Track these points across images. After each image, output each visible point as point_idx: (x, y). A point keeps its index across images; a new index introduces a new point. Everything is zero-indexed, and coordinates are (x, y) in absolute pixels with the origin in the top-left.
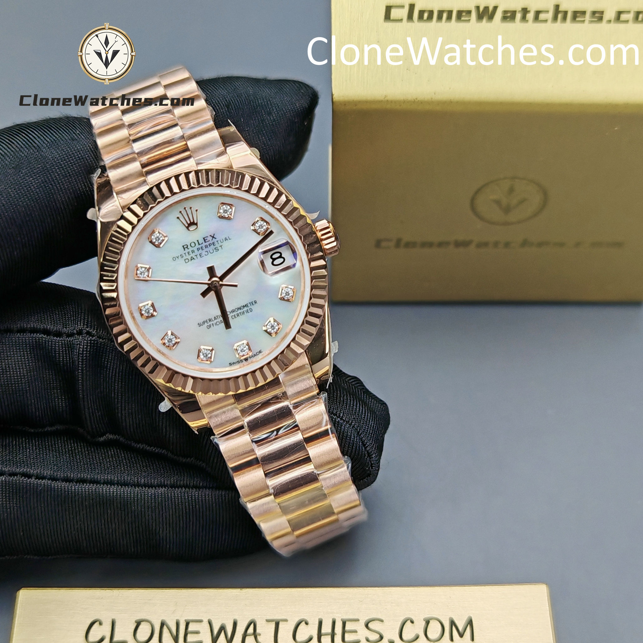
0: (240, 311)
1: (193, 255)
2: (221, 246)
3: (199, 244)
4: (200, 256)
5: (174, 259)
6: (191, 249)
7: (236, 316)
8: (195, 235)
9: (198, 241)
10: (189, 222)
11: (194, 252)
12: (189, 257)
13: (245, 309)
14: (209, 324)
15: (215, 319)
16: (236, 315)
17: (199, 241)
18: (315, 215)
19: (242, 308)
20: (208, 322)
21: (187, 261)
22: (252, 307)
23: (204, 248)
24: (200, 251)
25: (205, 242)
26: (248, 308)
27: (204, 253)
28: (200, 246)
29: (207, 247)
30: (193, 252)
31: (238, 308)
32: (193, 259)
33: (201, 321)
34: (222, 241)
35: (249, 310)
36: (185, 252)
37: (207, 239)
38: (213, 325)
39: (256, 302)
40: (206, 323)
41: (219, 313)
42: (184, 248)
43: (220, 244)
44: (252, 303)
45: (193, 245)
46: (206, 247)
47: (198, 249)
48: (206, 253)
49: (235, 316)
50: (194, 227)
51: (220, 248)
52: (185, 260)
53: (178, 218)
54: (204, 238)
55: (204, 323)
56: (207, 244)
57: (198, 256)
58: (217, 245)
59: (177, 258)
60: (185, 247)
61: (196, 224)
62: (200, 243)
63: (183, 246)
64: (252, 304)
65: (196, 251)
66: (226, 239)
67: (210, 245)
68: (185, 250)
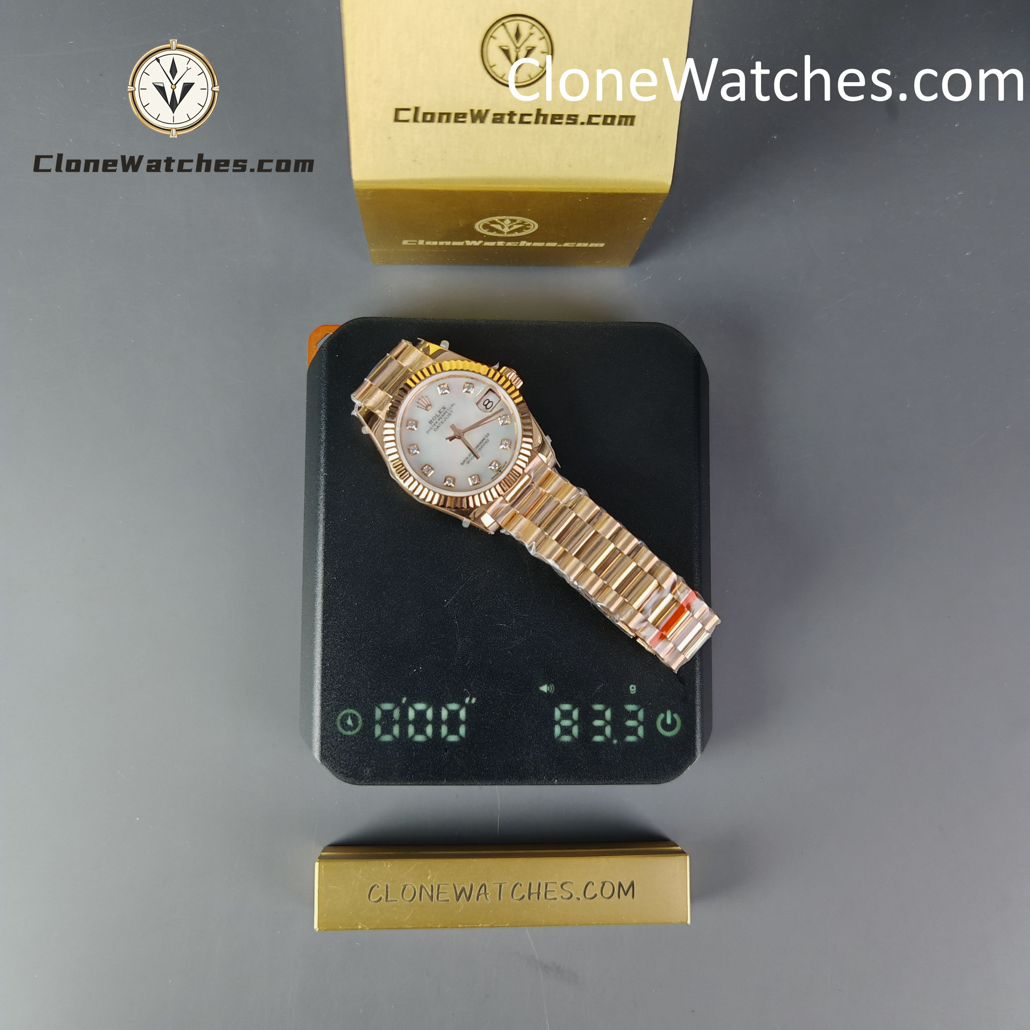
0: (481, 444)
1: (437, 425)
3: (438, 416)
4: (442, 423)
5: (427, 432)
6: (434, 422)
8: (433, 412)
9: (436, 415)
10: (425, 406)
12: (436, 427)
13: (484, 441)
15: (469, 456)
16: (480, 448)
18: (497, 366)
19: (482, 442)
20: (466, 460)
21: (436, 429)
22: (487, 439)
23: (442, 417)
24: (441, 420)
27: (442, 420)
30: (436, 422)
32: (440, 425)
33: (462, 462)
34: (451, 408)
35: (486, 441)
36: (432, 425)
37: (441, 411)
38: (470, 460)
39: (488, 434)
41: (470, 452)
43: (450, 410)
44: (486, 436)
45: (434, 418)
46: (443, 416)
47: (439, 420)
48: (445, 420)
50: (430, 407)
51: (451, 413)
52: (434, 430)
53: (418, 407)
54: (439, 411)
55: (464, 461)
56: (442, 414)
58: (449, 412)
59: (429, 431)
60: (430, 422)
61: (430, 405)
65: (438, 421)
66: (452, 406)
67: (444, 413)
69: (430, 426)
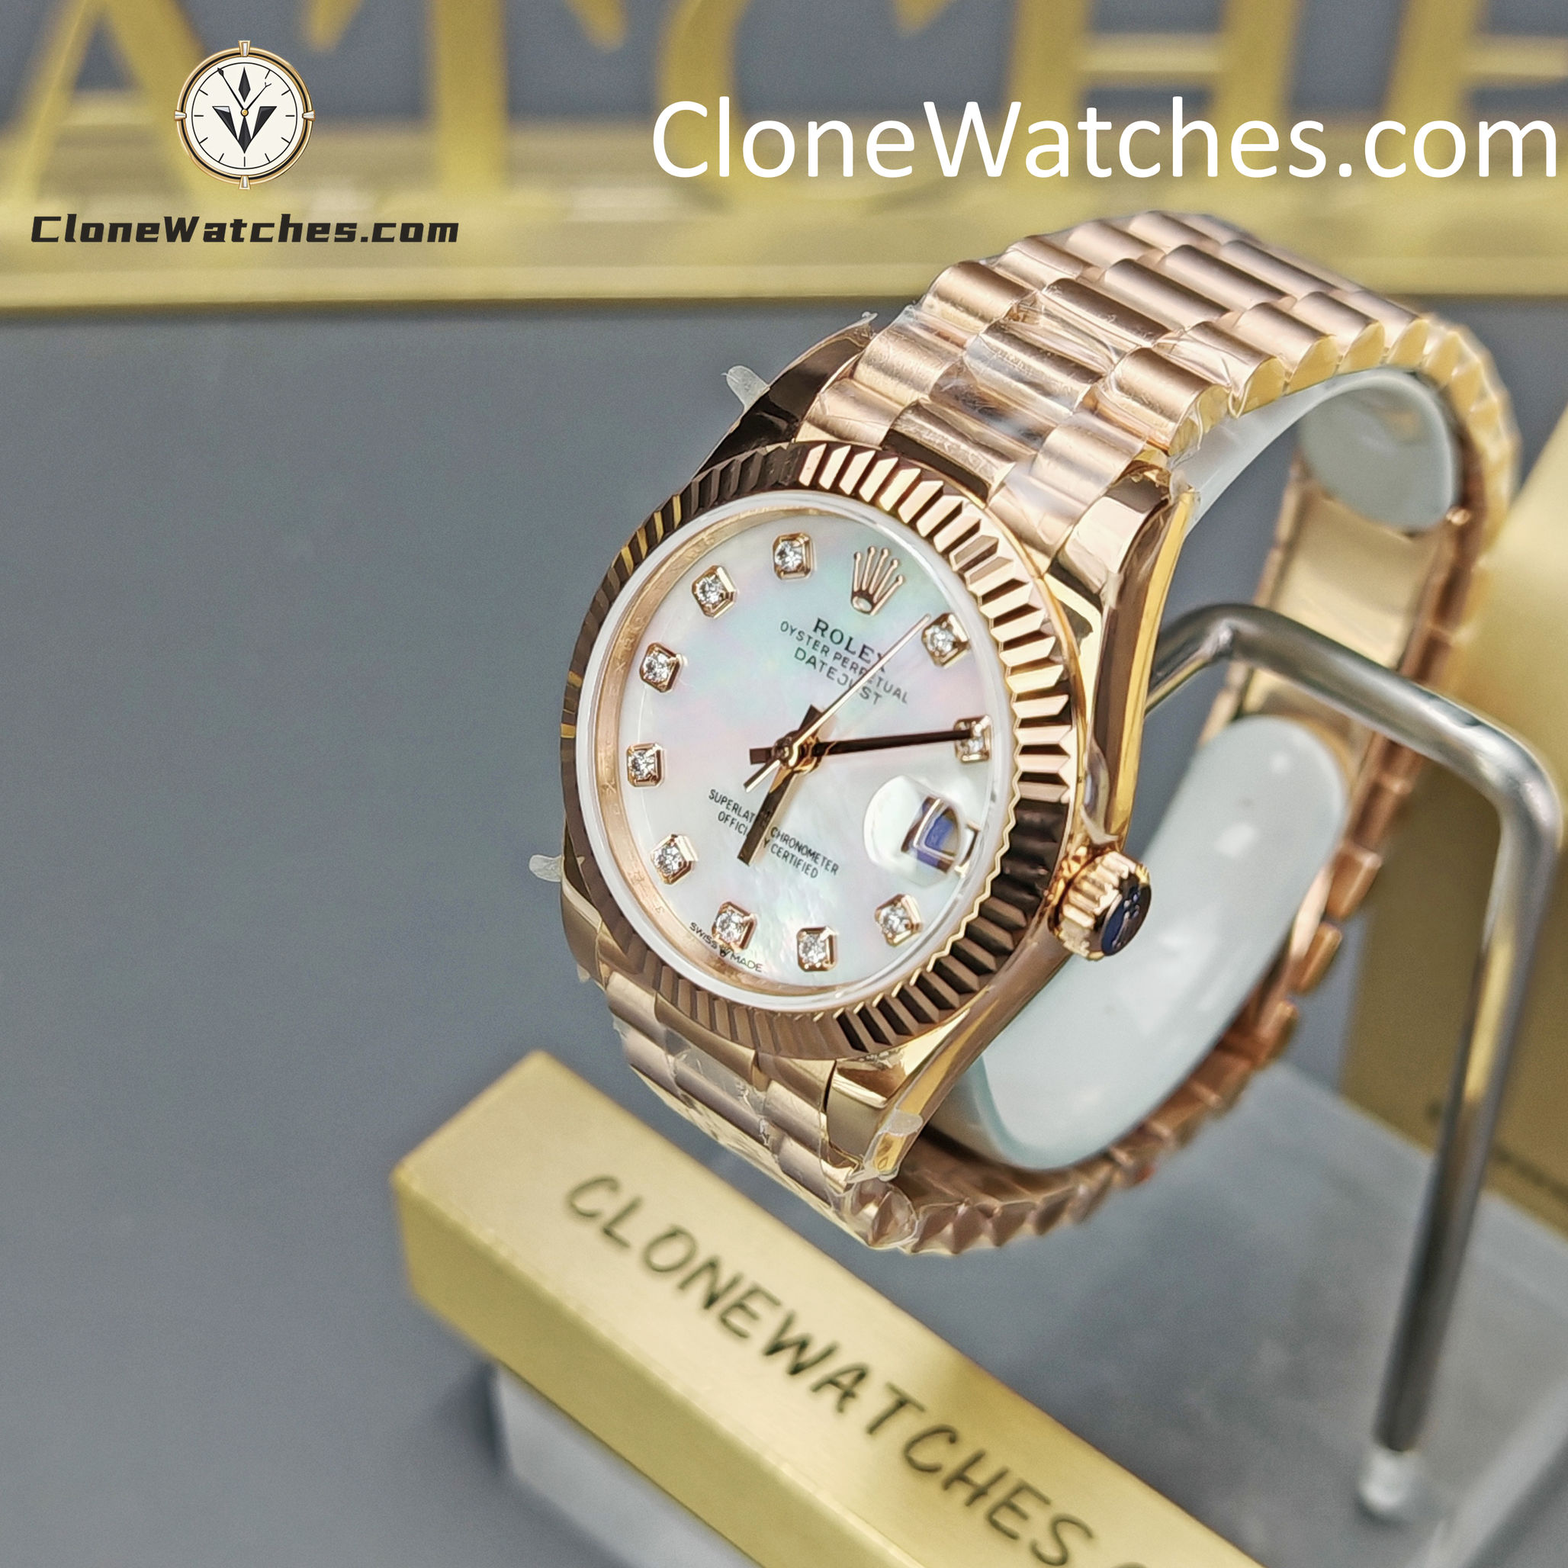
0: (794, 851)
1: (818, 654)
2: (878, 696)
3: (847, 648)
4: (829, 672)
5: (786, 627)
6: (825, 641)
7: (781, 854)
8: (849, 619)
9: (851, 639)
10: (863, 587)
11: (826, 652)
12: (810, 653)
13: (808, 860)
14: (727, 812)
15: (744, 816)
16: (783, 852)
17: (852, 643)
19: (804, 851)
20: (731, 807)
21: (801, 655)
22: (821, 870)
23: (849, 665)
24: (837, 664)
25: (860, 656)
26: (814, 865)
27: (839, 673)
28: (845, 654)
29: (855, 669)
30: (825, 650)
31: (798, 844)
32: (814, 664)
33: (721, 793)
34: (888, 688)
35: (811, 869)
36: (812, 634)
37: (867, 654)
38: (732, 823)
39: (835, 869)
40: (725, 804)
42: (817, 627)
43: (881, 692)
44: (827, 862)
45: (837, 637)
47: (837, 656)
48: (843, 680)
49: (779, 851)
50: (864, 604)
51: (872, 697)
52: (799, 649)
53: (856, 556)
54: (864, 647)
55: (723, 800)
56: (861, 663)
57: (826, 669)
58: (874, 686)
59: (789, 631)
60: (820, 626)
61: (873, 605)
62: (851, 648)
63: (819, 621)
64: (828, 864)
65: (831, 654)
66: (897, 693)
68: (815, 630)
69: (809, 630)
